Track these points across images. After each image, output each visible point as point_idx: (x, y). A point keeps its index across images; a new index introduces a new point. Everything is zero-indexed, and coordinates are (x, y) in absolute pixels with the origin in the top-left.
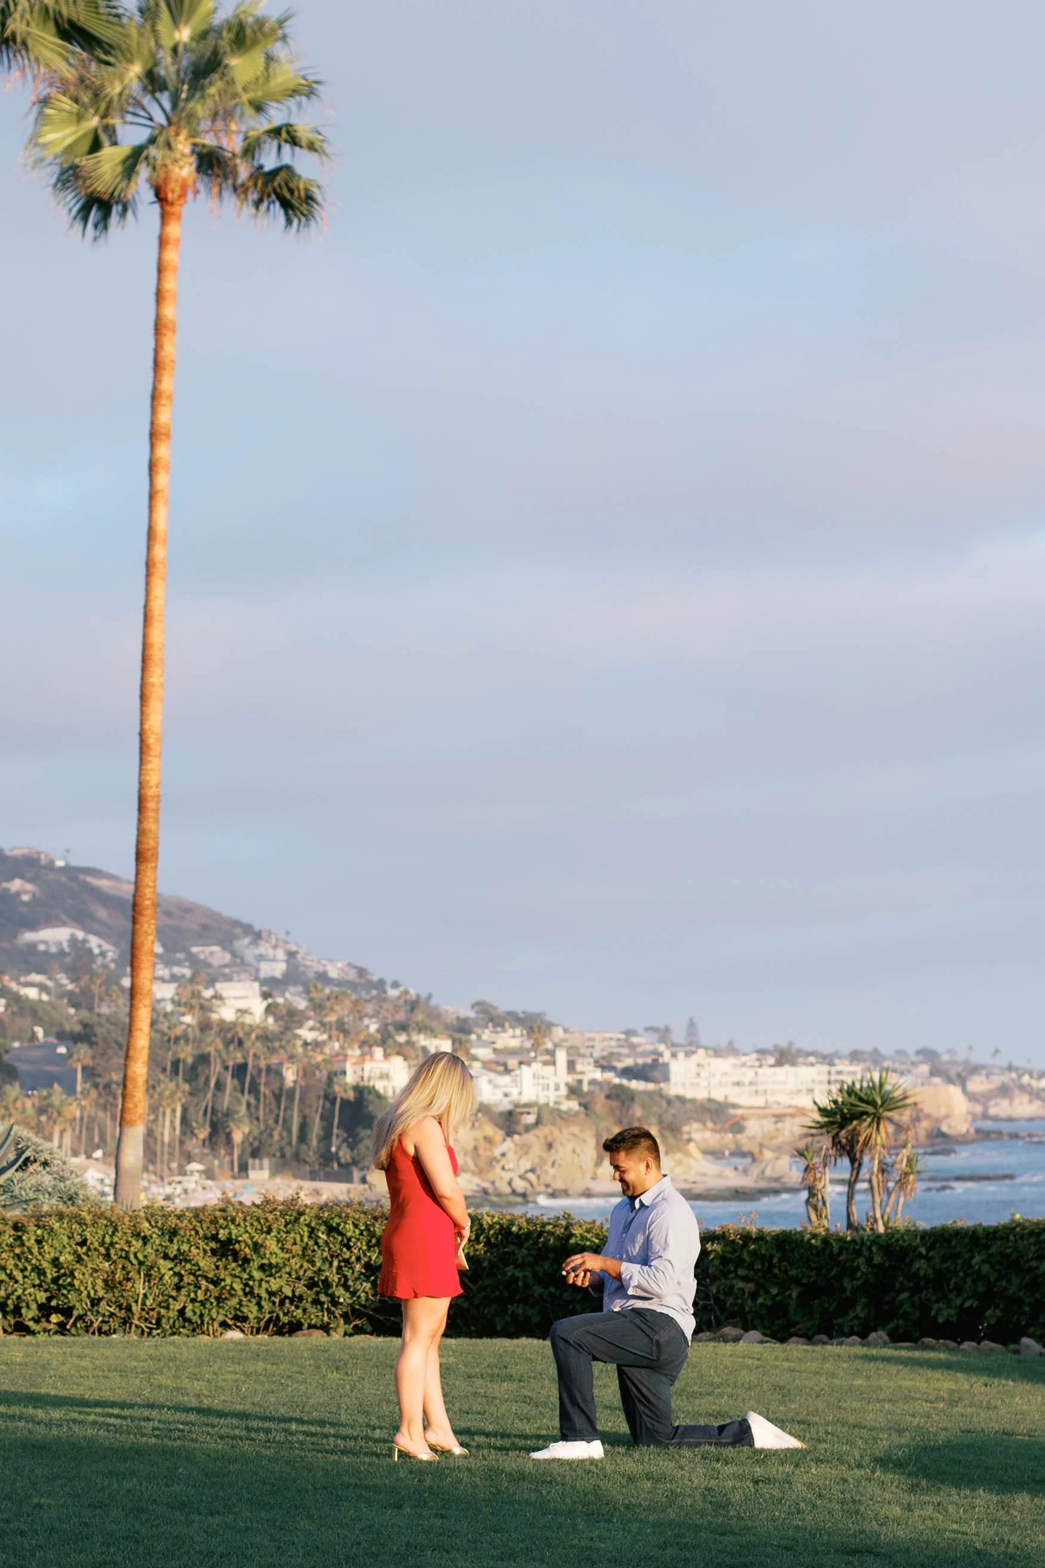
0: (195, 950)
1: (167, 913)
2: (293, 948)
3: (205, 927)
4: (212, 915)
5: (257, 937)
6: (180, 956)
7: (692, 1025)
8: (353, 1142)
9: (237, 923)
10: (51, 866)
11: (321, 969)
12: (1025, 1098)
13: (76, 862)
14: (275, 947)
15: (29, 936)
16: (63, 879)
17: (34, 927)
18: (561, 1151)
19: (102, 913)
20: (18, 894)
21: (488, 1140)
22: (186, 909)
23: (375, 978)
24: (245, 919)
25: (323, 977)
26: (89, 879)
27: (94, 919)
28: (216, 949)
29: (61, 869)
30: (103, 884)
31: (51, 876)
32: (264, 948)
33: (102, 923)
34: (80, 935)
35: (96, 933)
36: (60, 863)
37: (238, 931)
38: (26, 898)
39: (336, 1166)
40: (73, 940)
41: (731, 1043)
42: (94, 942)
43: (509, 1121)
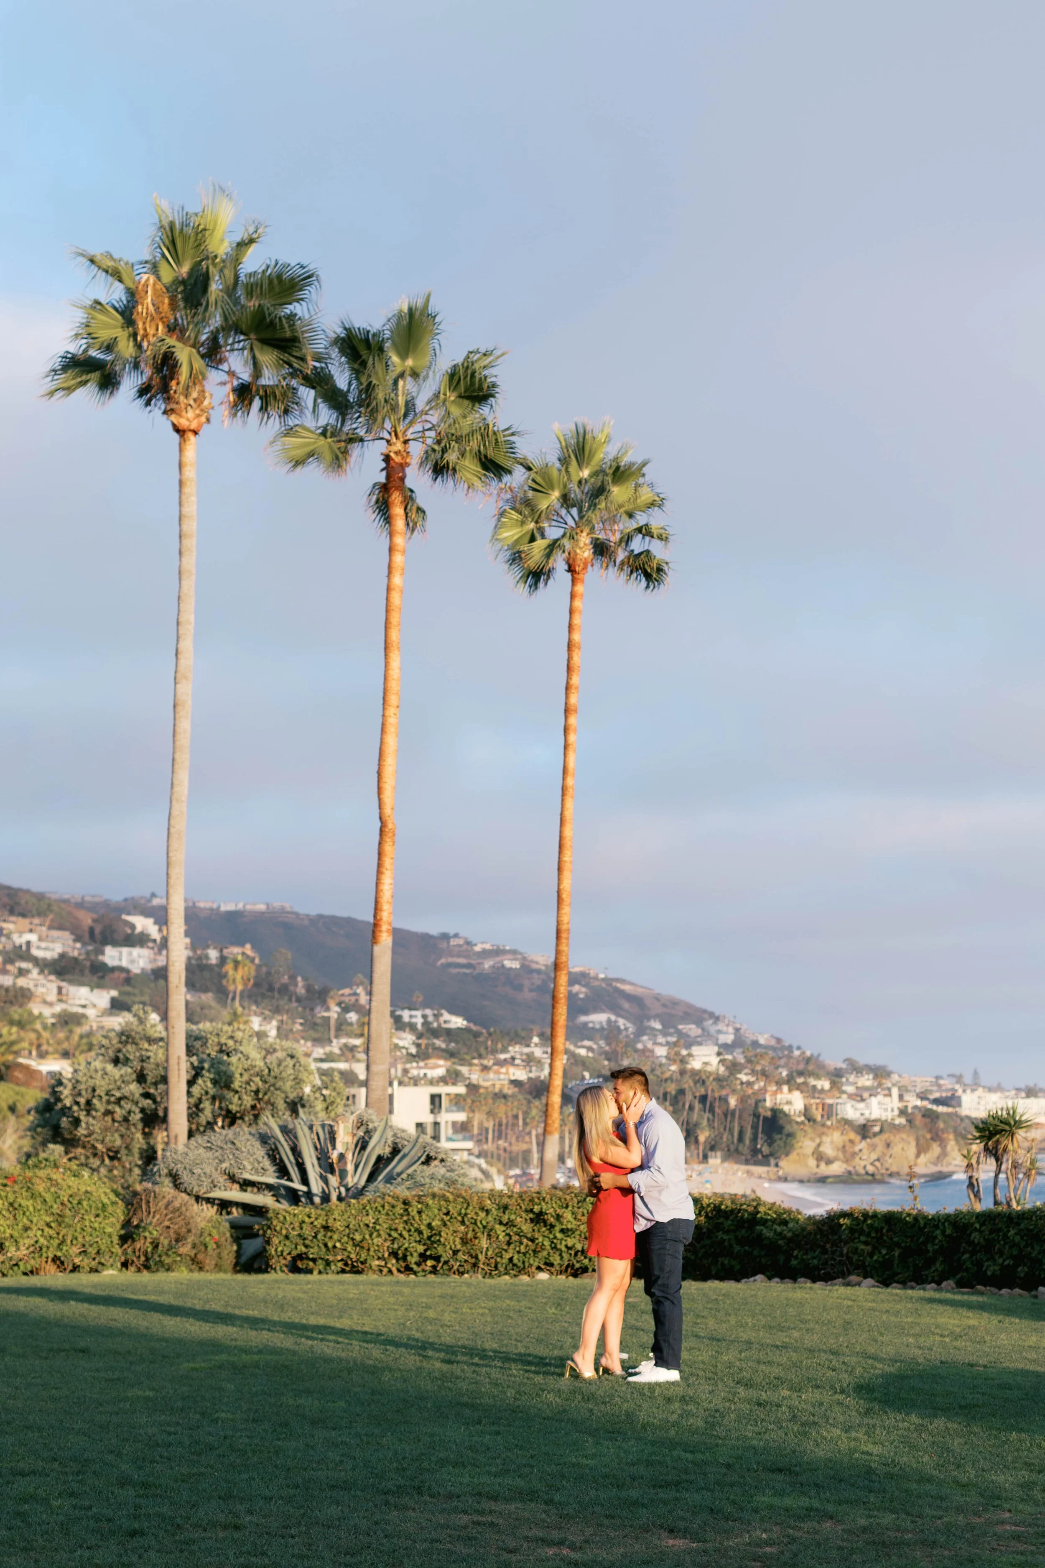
0: (680, 1027)
1: (664, 1005)
2: (738, 1026)
3: (686, 1013)
4: (690, 1006)
5: (717, 1019)
6: (671, 1030)
7: (976, 1074)
8: (770, 1142)
9: (705, 1011)
10: (596, 978)
11: (755, 1038)
13: (611, 975)
14: (728, 1025)
15: (583, 1019)
16: (604, 985)
17: (586, 1012)
18: (896, 1148)
19: (626, 1005)
20: (577, 994)
21: (852, 1142)
22: (675, 1003)
23: (787, 1044)
24: (710, 1008)
25: (755, 1044)
26: (619, 985)
27: (620, 1008)
28: (693, 1026)
29: (603, 979)
30: (627, 988)
31: (596, 983)
32: (721, 1026)
33: (627, 1011)
34: (613, 1018)
35: (622, 1017)
36: (602, 976)
37: (706, 1016)
38: (582, 996)
39: (760, 1156)
40: (609, 1021)
41: (999, 1084)
42: (621, 1022)
43: (864, 1130)
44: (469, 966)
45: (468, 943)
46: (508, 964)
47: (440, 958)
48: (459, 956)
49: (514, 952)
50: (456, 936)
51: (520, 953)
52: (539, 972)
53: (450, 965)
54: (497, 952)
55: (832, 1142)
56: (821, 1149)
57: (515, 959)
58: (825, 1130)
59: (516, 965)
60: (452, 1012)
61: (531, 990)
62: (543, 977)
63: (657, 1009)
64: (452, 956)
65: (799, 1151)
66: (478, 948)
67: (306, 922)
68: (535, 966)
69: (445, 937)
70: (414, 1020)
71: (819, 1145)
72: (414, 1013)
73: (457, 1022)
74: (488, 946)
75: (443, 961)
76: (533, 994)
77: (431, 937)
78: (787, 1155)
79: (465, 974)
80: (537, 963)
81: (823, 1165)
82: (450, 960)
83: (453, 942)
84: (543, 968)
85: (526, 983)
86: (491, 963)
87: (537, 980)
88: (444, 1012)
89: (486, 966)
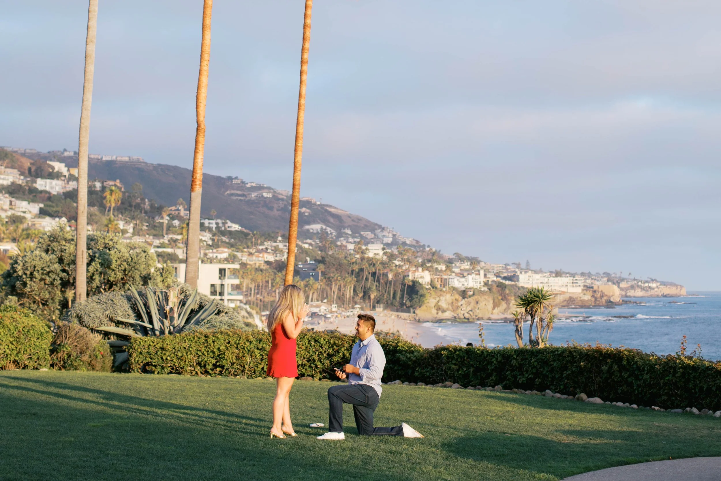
0: (362, 233)
1: (353, 220)
2: (395, 233)
3: (366, 225)
4: (368, 221)
5: (383, 229)
6: (357, 235)
7: (528, 263)
8: (411, 299)
9: (376, 224)
10: (315, 204)
11: (404, 241)
12: (640, 290)
13: (324, 203)
14: (389, 233)
15: (307, 227)
16: (319, 208)
17: (309, 223)
18: (481, 304)
19: (332, 220)
20: (304, 213)
21: (457, 300)
22: (360, 219)
23: (422, 244)
24: (379, 223)
25: (404, 244)
26: (328, 209)
27: (329, 222)
28: (370, 233)
29: (319, 205)
30: (332, 210)
31: (315, 207)
32: (385, 233)
33: (332, 223)
34: (324, 227)
35: (329, 227)
36: (318, 203)
37: (377, 227)
38: (306, 214)
39: (405, 307)
40: (322, 229)
41: (541, 269)
42: (329, 230)
43: (464, 294)
44: (243, 195)
45: (243, 182)
46: (265, 195)
47: (227, 190)
48: (237, 190)
49: (269, 188)
50: (236, 178)
51: (272, 189)
52: (283, 200)
53: (232, 195)
54: (260, 188)
55: (446, 300)
56: (439, 304)
57: (269, 192)
58: (442, 293)
59: (270, 195)
60: (232, 222)
61: (278, 210)
62: (285, 203)
63: (349, 222)
64: (233, 190)
65: (427, 305)
66: (248, 186)
67: (151, 168)
68: (281, 197)
69: (230, 178)
70: (211, 225)
71: (438, 302)
72: (211, 221)
73: (235, 227)
74: (254, 185)
75: (228, 192)
76: (279, 212)
77: (223, 178)
78: (420, 307)
79: (241, 200)
80: (282, 194)
81: (440, 312)
82: (232, 192)
83: (234, 182)
84: (285, 198)
85: (275, 206)
86: (256, 194)
87: (281, 204)
88: (228, 221)
89: (253, 196)
